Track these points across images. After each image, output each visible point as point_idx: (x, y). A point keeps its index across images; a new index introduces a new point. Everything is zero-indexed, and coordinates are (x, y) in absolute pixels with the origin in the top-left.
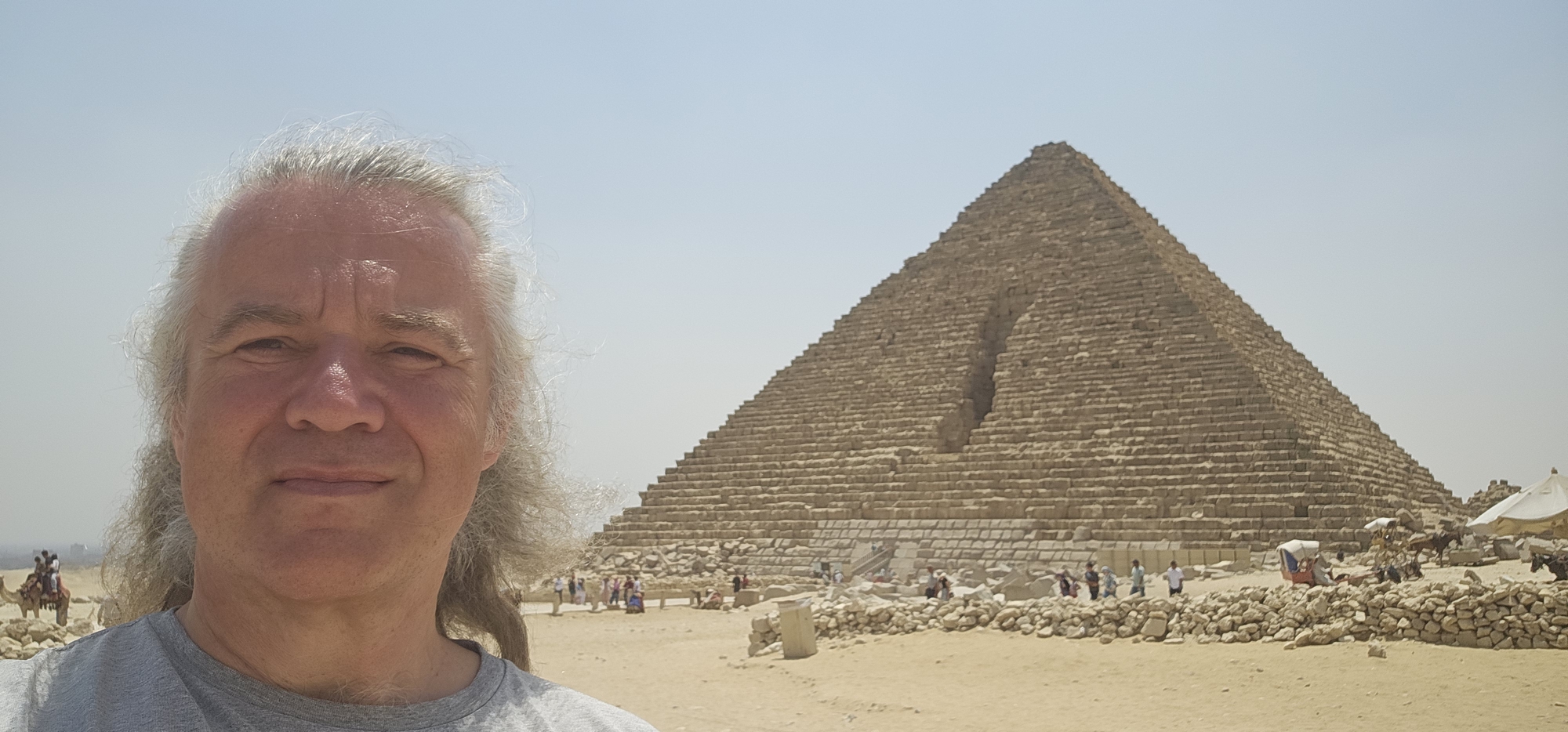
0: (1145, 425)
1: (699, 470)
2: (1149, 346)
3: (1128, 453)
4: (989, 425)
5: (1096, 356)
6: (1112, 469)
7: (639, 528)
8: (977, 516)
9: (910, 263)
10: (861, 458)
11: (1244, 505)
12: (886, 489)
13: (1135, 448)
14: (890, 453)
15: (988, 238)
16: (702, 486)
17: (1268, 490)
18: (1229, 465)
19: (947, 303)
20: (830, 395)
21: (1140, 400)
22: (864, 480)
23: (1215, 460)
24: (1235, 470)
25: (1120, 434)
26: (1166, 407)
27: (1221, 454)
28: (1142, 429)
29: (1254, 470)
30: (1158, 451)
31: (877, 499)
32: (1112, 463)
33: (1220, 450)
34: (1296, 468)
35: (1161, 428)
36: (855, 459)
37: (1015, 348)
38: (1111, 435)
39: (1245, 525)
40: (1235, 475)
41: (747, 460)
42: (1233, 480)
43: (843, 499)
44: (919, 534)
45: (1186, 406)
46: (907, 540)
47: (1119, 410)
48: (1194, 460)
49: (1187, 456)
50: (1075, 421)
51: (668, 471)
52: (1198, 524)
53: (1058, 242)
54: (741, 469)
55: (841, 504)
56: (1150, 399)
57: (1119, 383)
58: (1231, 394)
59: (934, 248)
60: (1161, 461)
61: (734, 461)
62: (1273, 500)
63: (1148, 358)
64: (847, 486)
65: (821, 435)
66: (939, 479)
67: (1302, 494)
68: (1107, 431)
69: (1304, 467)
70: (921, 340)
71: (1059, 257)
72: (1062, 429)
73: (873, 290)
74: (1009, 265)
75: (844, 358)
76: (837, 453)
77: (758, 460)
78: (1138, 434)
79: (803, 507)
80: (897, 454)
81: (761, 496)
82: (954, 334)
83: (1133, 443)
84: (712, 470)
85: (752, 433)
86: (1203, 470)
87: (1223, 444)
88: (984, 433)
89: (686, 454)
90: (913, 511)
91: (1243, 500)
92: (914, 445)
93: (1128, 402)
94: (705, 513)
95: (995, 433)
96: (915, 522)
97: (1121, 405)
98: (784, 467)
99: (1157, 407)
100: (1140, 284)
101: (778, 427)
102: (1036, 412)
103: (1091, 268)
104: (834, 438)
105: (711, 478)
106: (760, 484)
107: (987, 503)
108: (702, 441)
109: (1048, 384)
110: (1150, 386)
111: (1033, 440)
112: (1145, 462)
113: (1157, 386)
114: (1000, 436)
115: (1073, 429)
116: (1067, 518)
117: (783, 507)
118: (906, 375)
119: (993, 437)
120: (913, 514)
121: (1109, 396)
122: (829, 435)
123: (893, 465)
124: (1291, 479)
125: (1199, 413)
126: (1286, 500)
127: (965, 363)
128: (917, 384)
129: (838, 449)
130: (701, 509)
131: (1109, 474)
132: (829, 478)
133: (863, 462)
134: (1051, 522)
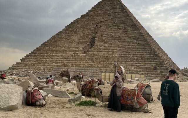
0: (124, 49)
1: (33, 55)
2: (126, 33)
3: (119, 55)
4: (93, 49)
5: (116, 35)
6: (116, 58)
7: (19, 66)
8: (88, 67)
9: (82, 16)
10: (66, 54)
11: (143, 67)
12: (70, 60)
13: (121, 54)
14: (72, 53)
15: (98, 12)
16: (33, 59)
17: (148, 64)
18: (140, 58)
19: (88, 24)
20: (62, 41)
21: (123, 44)
22: (66, 58)
23: (137, 57)
24: (142, 59)
25: (119, 51)
26: (128, 46)
27: (139, 56)
28: (123, 50)
29: (145, 59)
30: (126, 55)
31: (68, 63)
32: (116, 57)
33: (139, 55)
34: (155, 59)
35: (127, 50)
36: (65, 54)
37: (100, 33)
38: (117, 51)
39: (143, 71)
40: (141, 60)
41: (43, 53)
42: (141, 61)
43: (61, 62)
44: (75, 70)
45: (133, 45)
46: (72, 71)
47: (119, 46)
48: (133, 57)
49: (132, 56)
50: (110, 48)
51: (27, 55)
52: (132, 70)
53: (111, 13)
54: (42, 55)
55: (60, 63)
56: (125, 44)
57: (120, 41)
58: (142, 43)
59: (87, 13)
60: (126, 57)
61: (41, 54)
62: (149, 66)
63: (126, 36)
64: (62, 60)
65: (59, 49)
66: (81, 59)
67: (155, 65)
68: (116, 50)
69: (156, 59)
70: (82, 31)
71: (111, 16)
72: (107, 50)
73: (74, 21)
74: (101, 17)
75: (66, 34)
76: (61, 53)
77: (45, 54)
78: (122, 51)
79: (52, 64)
80: (73, 53)
81: (44, 61)
82: (89, 30)
83: (121, 53)
84: (35, 55)
85: (45, 48)
86: (134, 59)
87: (139, 54)
88: (92, 50)
89: (31, 52)
90: (75, 65)
91: (143, 66)
92: (77, 52)
93: (121, 44)
94: (32, 64)
95: (94, 50)
96: (74, 68)
97: (120, 45)
98: (50, 55)
99: (127, 46)
100: (126, 21)
101: (51, 47)
102: (102, 46)
103: (117, 18)
104: (61, 50)
105: (35, 57)
106: (45, 58)
107: (90, 64)
108: (35, 49)
109: (105, 41)
110: (126, 41)
111: (101, 52)
112: (123, 57)
113: (127, 41)
115: (109, 50)
116: (106, 68)
117: (48, 64)
118: (78, 38)
119: (93, 51)
120: (74, 66)
121: (117, 43)
122: (61, 49)
123: (72, 56)
124: (153, 61)
125: (135, 47)
126: (152, 66)
127: (90, 36)
128: (80, 39)
129: (62, 52)
130: (32, 63)
131: (115, 59)
132: (59, 58)
133: (66, 55)
134: (102, 69)
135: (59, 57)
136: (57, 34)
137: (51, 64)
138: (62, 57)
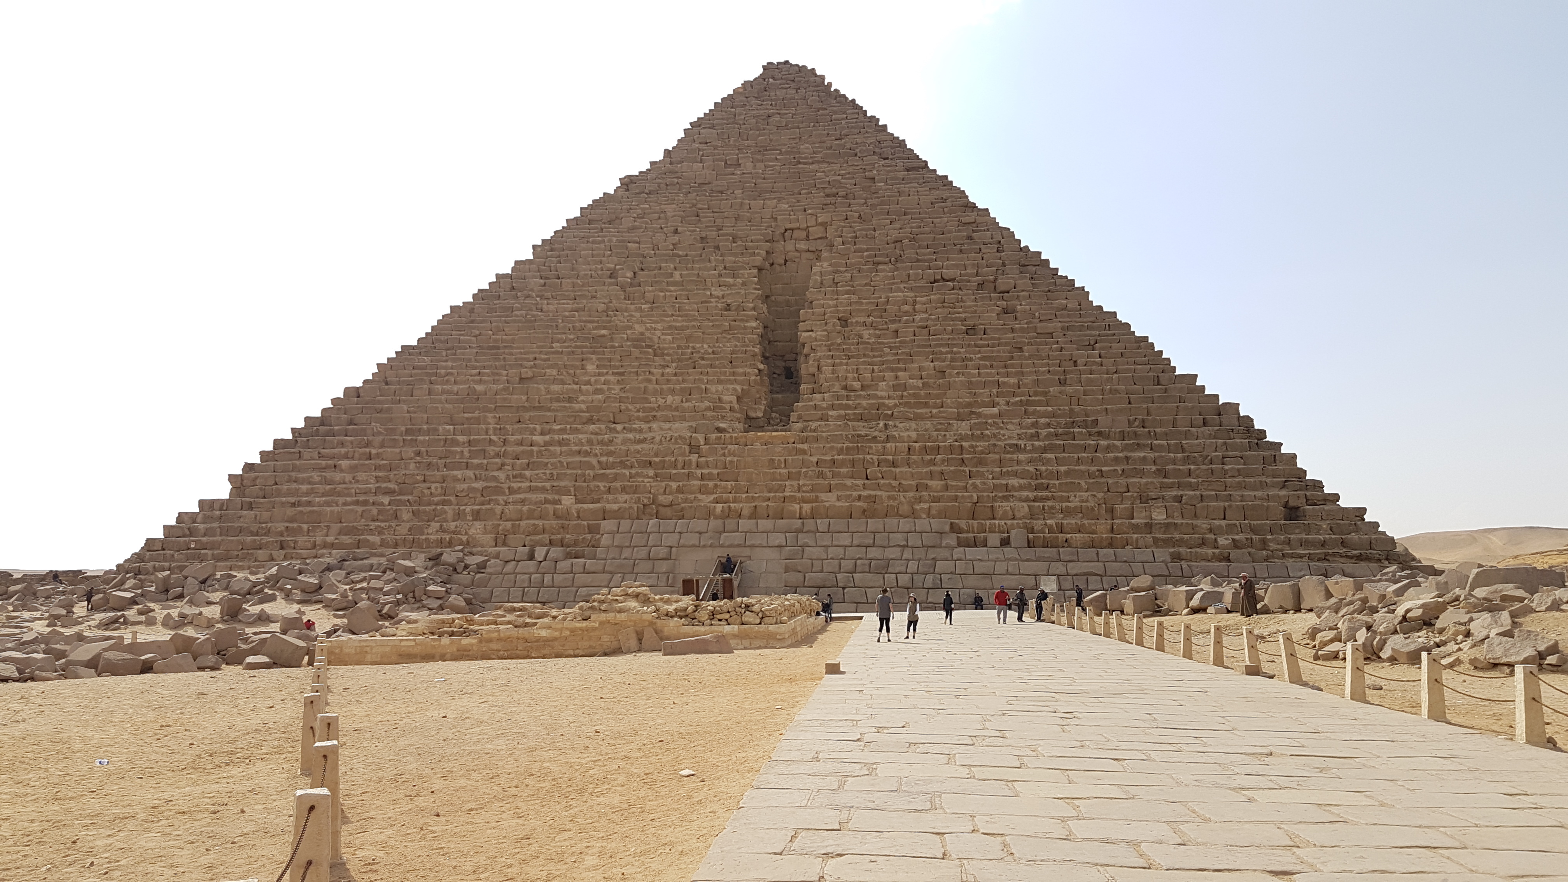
0: (1042, 403)
1: (342, 444)
3: (1035, 437)
6: (1021, 456)
8: (858, 514)
9: (633, 185)
13: (1041, 432)
16: (355, 469)
17: (1243, 487)
18: (1179, 456)
19: (704, 240)
22: (651, 464)
24: (1188, 461)
28: (1039, 409)
31: (680, 490)
37: (823, 303)
39: (1231, 529)
40: (1192, 467)
42: (1191, 474)
43: (624, 490)
46: (760, 546)
47: (999, 385)
48: (1128, 449)
49: (1116, 443)
50: (943, 397)
51: (278, 444)
52: (1165, 527)
53: (839, 179)
54: (427, 444)
55: (620, 497)
57: (987, 352)
59: (661, 168)
62: (1255, 498)
63: (1015, 325)
64: (624, 472)
65: (557, 400)
66: (774, 465)
68: (993, 410)
72: (929, 406)
73: (583, 211)
76: (593, 427)
77: (455, 432)
78: (1038, 415)
79: (556, 502)
80: (693, 431)
81: (476, 485)
82: (728, 280)
83: (1036, 426)
84: (368, 444)
87: (1158, 430)
88: (815, 408)
89: (308, 420)
92: (716, 419)
93: (1009, 375)
94: (373, 510)
95: (832, 407)
97: (1001, 379)
98: (507, 442)
99: (1051, 383)
101: (478, 387)
102: (883, 384)
104: (581, 406)
105: (370, 457)
106: (470, 467)
107: (858, 498)
108: (335, 401)
109: (887, 350)
110: (1030, 358)
111: (893, 418)
112: (1064, 449)
114: (842, 412)
115: (944, 406)
117: (521, 501)
118: (670, 327)
119: (832, 413)
121: (979, 367)
122: (570, 400)
123: (693, 445)
124: (1264, 473)
126: (1268, 498)
127: (754, 318)
128: (690, 338)
129: (590, 421)
130: (365, 503)
131: (1019, 462)
132: (594, 461)
133: (641, 441)
134: (963, 524)
135: (587, 454)
136: (480, 295)
137: (550, 507)
138: (610, 454)
